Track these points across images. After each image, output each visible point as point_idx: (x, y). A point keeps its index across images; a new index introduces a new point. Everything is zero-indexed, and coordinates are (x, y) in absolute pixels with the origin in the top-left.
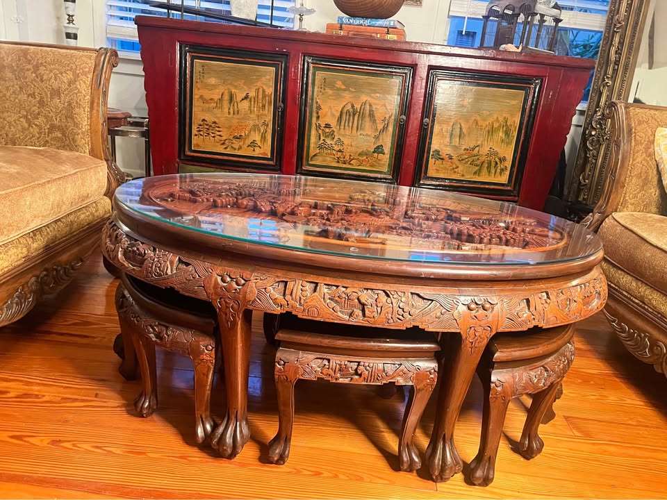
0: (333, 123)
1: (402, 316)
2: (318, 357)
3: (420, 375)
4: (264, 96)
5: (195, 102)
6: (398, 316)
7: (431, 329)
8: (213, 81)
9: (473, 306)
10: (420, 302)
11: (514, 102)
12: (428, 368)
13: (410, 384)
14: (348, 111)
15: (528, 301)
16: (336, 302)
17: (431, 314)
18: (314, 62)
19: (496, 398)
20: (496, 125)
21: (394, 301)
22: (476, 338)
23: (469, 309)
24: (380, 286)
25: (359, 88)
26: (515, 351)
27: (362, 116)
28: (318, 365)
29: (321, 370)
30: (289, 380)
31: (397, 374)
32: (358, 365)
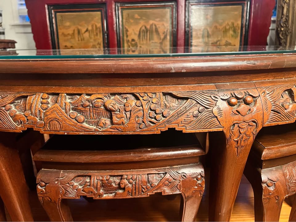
0: (136, 38)
1: (155, 118)
2: (80, 174)
3: (187, 182)
4: (96, 28)
5: (60, 37)
6: (150, 119)
7: (189, 131)
8: (68, 24)
9: (234, 100)
10: (174, 103)
11: (236, 13)
12: (194, 174)
13: (178, 192)
14: (143, 30)
15: (290, 92)
16: (80, 111)
17: (188, 113)
18: (121, 5)
19: (269, 199)
20: (228, 27)
21: (144, 103)
22: (241, 136)
23: (230, 104)
24: (128, 89)
25: (148, 17)
26: (282, 147)
27: (151, 32)
28: (79, 183)
29: (82, 188)
30: (53, 201)
31: (162, 184)
32: (121, 179)
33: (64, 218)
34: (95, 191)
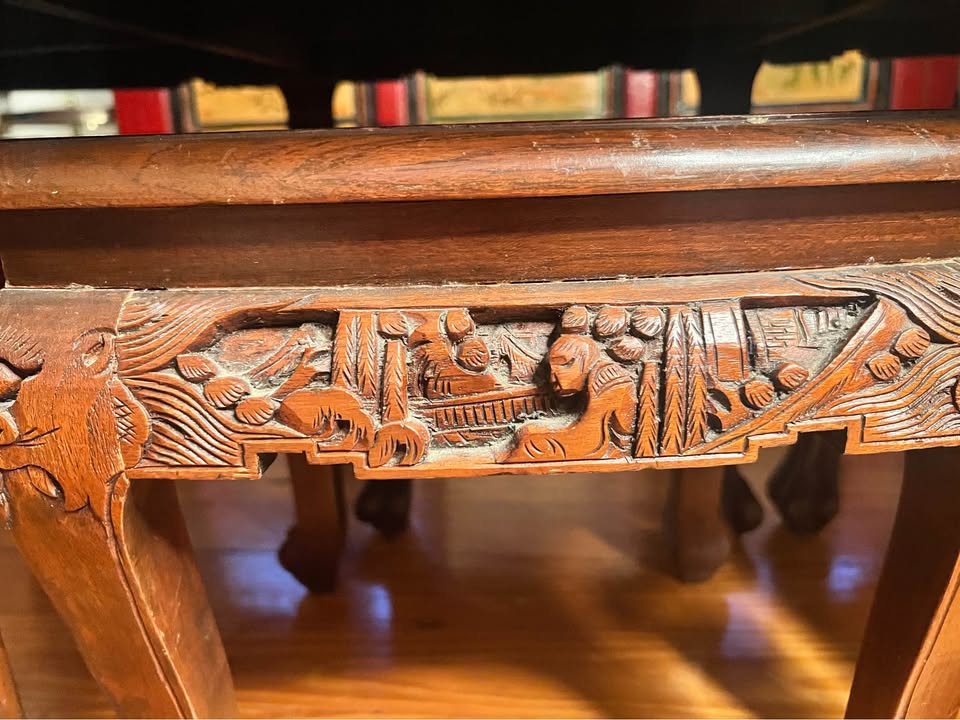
28: (253, 367)
29: (277, 396)
30: (75, 500)
31: (855, 368)
32: (552, 339)
33: (161, 627)
34: (367, 413)
